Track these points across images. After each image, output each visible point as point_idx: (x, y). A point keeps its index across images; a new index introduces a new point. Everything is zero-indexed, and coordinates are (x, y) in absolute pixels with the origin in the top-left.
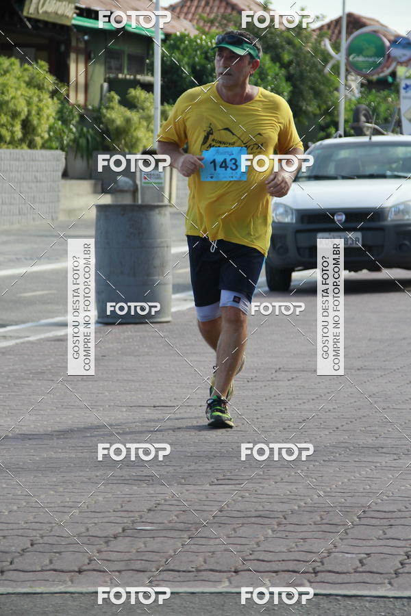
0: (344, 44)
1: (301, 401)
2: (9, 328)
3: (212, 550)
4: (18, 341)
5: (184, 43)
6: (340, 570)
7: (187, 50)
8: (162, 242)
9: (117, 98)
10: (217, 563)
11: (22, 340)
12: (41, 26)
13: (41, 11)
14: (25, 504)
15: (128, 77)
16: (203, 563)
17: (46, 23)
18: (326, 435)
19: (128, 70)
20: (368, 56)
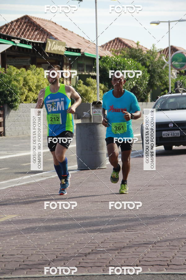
0: (170, 58)
1: (159, 198)
2: (44, 173)
3: (127, 257)
4: (47, 178)
5: (108, 60)
6: (178, 264)
7: (109, 62)
8: (102, 137)
9: (82, 82)
10: (129, 262)
11: (49, 177)
12: (52, 55)
13: (52, 50)
14: (53, 241)
15: (86, 74)
16: (124, 263)
17: (54, 54)
18: (170, 211)
19: (86, 71)
20: (180, 62)
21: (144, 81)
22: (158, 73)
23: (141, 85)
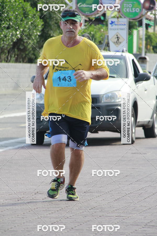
21: (34, 31)
22: (56, 20)
23: (29, 36)
